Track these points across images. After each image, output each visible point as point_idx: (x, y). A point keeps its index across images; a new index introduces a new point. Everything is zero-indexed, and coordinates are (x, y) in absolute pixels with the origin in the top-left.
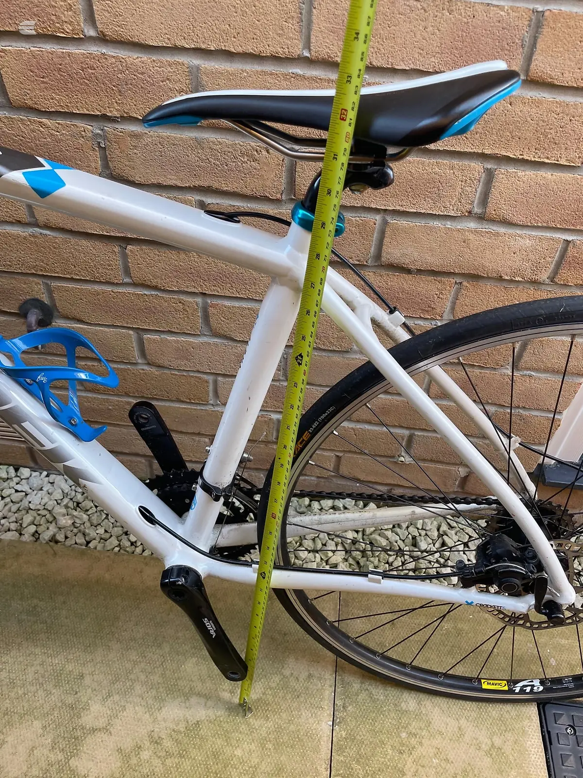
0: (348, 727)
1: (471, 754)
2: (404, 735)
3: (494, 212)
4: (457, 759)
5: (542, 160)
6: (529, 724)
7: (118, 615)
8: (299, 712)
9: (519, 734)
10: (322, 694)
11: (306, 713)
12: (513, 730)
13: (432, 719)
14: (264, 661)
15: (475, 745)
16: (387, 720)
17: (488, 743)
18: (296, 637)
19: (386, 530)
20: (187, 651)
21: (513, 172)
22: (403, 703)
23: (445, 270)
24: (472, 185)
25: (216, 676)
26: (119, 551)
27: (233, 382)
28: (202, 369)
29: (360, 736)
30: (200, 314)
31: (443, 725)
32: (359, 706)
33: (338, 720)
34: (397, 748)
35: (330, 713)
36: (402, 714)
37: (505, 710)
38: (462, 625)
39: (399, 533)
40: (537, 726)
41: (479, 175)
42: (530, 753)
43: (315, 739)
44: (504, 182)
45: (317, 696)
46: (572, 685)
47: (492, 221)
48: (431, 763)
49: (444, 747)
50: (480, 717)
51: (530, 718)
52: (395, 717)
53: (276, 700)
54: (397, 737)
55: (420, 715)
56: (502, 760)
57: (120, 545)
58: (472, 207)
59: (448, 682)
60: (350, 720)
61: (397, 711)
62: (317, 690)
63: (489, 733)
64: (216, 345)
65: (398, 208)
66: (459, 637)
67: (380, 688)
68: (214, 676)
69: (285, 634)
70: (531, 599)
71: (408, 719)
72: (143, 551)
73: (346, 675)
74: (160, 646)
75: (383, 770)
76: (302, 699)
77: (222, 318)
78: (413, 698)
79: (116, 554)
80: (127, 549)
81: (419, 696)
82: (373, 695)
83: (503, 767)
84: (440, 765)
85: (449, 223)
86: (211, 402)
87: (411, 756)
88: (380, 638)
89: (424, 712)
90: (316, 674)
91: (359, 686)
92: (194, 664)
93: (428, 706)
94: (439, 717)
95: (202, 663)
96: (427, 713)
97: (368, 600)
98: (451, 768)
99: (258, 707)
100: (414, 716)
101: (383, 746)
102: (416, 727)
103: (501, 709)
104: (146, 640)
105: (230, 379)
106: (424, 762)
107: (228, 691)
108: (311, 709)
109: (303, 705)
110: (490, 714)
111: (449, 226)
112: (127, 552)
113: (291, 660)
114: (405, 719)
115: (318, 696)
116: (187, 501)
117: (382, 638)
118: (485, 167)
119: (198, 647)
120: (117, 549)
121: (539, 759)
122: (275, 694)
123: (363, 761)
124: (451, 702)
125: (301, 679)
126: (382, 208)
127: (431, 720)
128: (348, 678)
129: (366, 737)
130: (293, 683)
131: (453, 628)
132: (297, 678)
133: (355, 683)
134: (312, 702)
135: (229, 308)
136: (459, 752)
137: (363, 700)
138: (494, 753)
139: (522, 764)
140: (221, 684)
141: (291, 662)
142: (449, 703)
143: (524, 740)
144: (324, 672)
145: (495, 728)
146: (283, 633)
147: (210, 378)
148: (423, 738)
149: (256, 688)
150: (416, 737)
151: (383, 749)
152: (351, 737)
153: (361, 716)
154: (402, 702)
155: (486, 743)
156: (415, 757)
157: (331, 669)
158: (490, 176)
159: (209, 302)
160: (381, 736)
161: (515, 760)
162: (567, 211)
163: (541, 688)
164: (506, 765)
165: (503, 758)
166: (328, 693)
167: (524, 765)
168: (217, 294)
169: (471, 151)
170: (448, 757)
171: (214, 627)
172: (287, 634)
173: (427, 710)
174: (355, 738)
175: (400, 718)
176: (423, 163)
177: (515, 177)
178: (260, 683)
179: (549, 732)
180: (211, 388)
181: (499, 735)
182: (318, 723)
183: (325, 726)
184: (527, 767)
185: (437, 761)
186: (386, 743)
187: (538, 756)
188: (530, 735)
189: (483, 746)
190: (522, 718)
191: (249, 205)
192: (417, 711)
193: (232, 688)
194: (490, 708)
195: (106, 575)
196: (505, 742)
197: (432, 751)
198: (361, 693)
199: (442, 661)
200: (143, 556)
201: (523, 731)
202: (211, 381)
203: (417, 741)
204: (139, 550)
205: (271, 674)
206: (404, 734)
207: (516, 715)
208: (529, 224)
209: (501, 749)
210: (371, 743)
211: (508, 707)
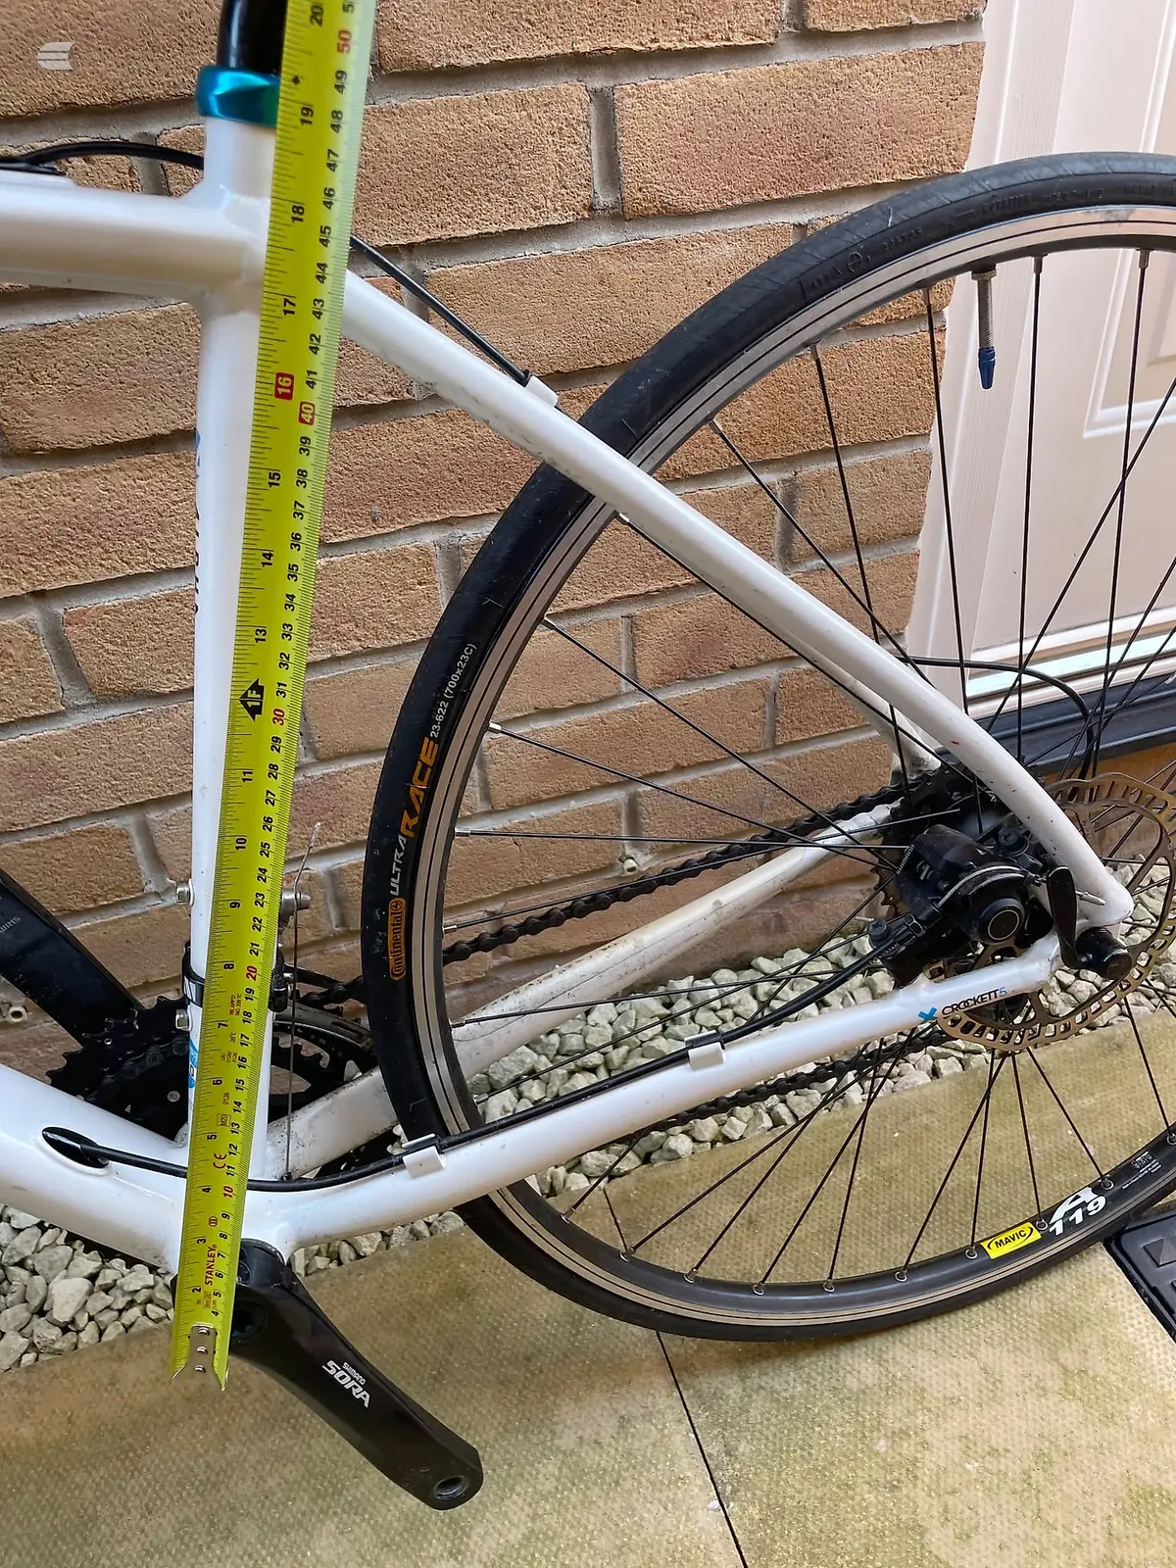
0: (758, 1492)
1: (1033, 1412)
2: (882, 1445)
3: (639, 195)
4: (1013, 1439)
5: (699, 44)
6: (1110, 1294)
7: (90, 1510)
8: (632, 1516)
9: (1102, 1322)
10: (667, 1449)
11: (650, 1512)
12: (1088, 1320)
13: (922, 1380)
14: (505, 1443)
15: (1032, 1390)
16: (832, 1432)
17: (1056, 1372)
18: (556, 1352)
19: (651, 1039)
20: (304, 1514)
21: (650, 86)
22: (848, 1375)
23: (582, 364)
24: (577, 139)
25: (401, 1534)
26: (37, 1359)
27: (189, 812)
28: (98, 805)
29: (792, 1498)
30: (46, 654)
31: (950, 1381)
32: (761, 1433)
33: (729, 1488)
34: (882, 1481)
35: (705, 1482)
36: (857, 1400)
37: (1051, 1288)
38: (888, 1160)
39: (681, 1033)
40: (1128, 1289)
41: (583, 110)
42: (1143, 1349)
43: (697, 1558)
44: (637, 113)
45: (657, 1459)
46: (1155, 1166)
47: (643, 218)
48: (966, 1477)
49: (975, 1426)
50: (1012, 1325)
51: (1106, 1280)
52: (847, 1417)
53: (569, 1516)
54: (870, 1458)
55: (894, 1384)
56: (1100, 1394)
57: (32, 1345)
58: (591, 193)
59: (920, 1279)
60: (756, 1474)
61: (842, 1401)
62: (654, 1445)
63: (1046, 1351)
64: (113, 724)
65: (437, 233)
66: (894, 1187)
67: (785, 1370)
68: (397, 1538)
69: (528, 1359)
70: (1050, 947)
71: (875, 1406)
72: (101, 1333)
73: (701, 1379)
74: (229, 1535)
75: (875, 1547)
76: (627, 1485)
77: (110, 647)
78: (863, 1356)
79: (29, 1369)
80: (57, 1346)
81: (873, 1345)
82: (779, 1393)
83: (1109, 1407)
84: (986, 1470)
85: (556, 245)
86: (151, 887)
87: (919, 1482)
88: (738, 1264)
89: (899, 1375)
90: (635, 1410)
91: (740, 1390)
92: (335, 1537)
93: (902, 1357)
94: (934, 1370)
95: (354, 1522)
96: (905, 1371)
97: (678, 1198)
98: (1010, 1464)
99: (533, 1556)
100: (883, 1394)
101: (850, 1492)
102: (898, 1415)
103: (1043, 1289)
104: (186, 1539)
105: (180, 808)
106: (950, 1481)
107: (445, 1554)
108: (657, 1495)
109: (635, 1495)
110: (1029, 1311)
111: (559, 252)
112: (59, 1352)
113: (565, 1409)
114: (869, 1409)
115: (662, 1458)
116: (174, 1097)
117: (743, 1264)
118: (589, 88)
119: (331, 1490)
120: (29, 1358)
121: (1166, 1353)
122: (560, 1504)
123: (824, 1548)
124: (941, 1324)
125: (605, 1441)
126: (403, 241)
127: (921, 1384)
128: (707, 1384)
129: (805, 1494)
130: (591, 1458)
131: (873, 1173)
132: (596, 1442)
133: (729, 1388)
134: (652, 1477)
135: (117, 611)
136: (1007, 1420)
137: (762, 1414)
138: (1078, 1387)
139: (1140, 1381)
140: (421, 1549)
141: (567, 1411)
142: (940, 1329)
143: (1119, 1331)
144: (650, 1398)
145: (1052, 1333)
146: (521, 1358)
147: (128, 822)
148: (923, 1430)
149: (510, 1514)
150: (910, 1435)
151: (853, 1498)
152: (774, 1512)
153: (774, 1451)
154: (845, 1376)
155: (1052, 1374)
156: (927, 1480)
157: (662, 1381)
158: (605, 104)
159: (61, 611)
160: (837, 1473)
161: (1124, 1379)
162: (780, 156)
163: (1102, 1201)
164: (1112, 1399)
165: (1099, 1387)
166: (680, 1439)
167: (1144, 1381)
168: (75, 583)
169: (548, 52)
170: (994, 1444)
171: (357, 1376)
172: (533, 1354)
173: (903, 1366)
174: (784, 1509)
175: (857, 1413)
176: (457, 107)
177: (657, 98)
178: (515, 1497)
179: (1155, 1291)
180: (138, 848)
181: (1067, 1344)
182: (688, 1519)
183: (706, 1516)
184: (1154, 1382)
185: (977, 1465)
186: (854, 1483)
187: (1161, 1348)
188: (1123, 1314)
189: (1050, 1383)
190: (1091, 1287)
191: (82, 315)
192: (884, 1380)
193: (453, 1542)
194: (1022, 1300)
195: (23, 1430)
196: (1086, 1352)
197: (955, 1449)
198: (750, 1402)
199: (884, 1250)
200: (106, 1343)
201: (1108, 1312)
202: (132, 831)
203: (916, 1444)
204: (88, 1335)
205: (532, 1465)
206: (882, 1442)
207: (1078, 1287)
208: (718, 206)
209: (1085, 1372)
210: (822, 1500)
211: (1055, 1279)
